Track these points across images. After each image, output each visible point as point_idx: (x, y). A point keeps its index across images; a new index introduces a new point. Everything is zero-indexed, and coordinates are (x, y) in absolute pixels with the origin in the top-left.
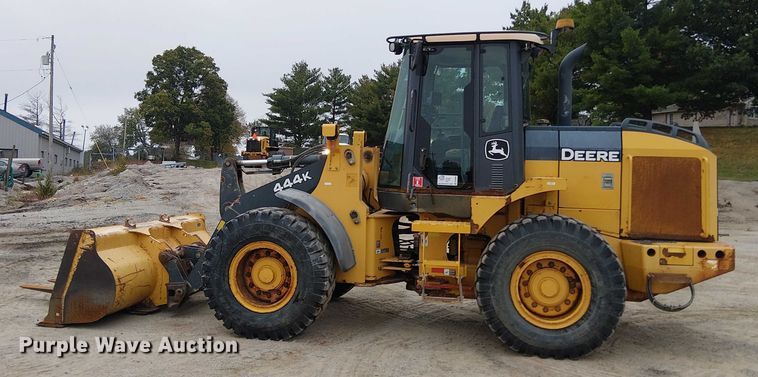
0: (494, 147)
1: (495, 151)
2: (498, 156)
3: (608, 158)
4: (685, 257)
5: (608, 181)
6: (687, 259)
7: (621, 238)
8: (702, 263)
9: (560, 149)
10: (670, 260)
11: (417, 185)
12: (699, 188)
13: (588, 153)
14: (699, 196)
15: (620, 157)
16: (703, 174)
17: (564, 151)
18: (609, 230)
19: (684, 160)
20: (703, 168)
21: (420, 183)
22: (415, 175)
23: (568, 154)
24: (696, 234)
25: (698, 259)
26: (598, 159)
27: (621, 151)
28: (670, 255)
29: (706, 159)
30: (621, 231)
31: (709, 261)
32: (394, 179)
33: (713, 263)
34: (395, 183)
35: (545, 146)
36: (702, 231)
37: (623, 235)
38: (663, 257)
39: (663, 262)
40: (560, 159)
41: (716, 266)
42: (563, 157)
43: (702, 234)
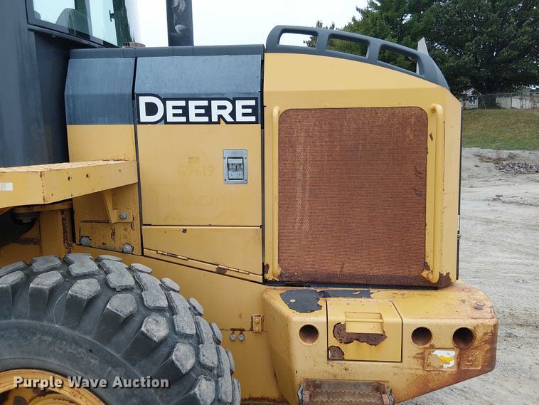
3: (233, 114)
4: (384, 344)
5: (236, 166)
6: (389, 348)
7: (265, 282)
8: (422, 357)
9: (135, 97)
10: (350, 350)
12: (421, 175)
13: (192, 104)
14: (421, 194)
15: (258, 112)
16: (430, 144)
17: (143, 101)
18: (242, 268)
19: (392, 112)
20: (431, 129)
23: (151, 109)
24: (414, 272)
25: (412, 348)
26: (215, 119)
27: (260, 98)
28: (352, 338)
29: (439, 108)
30: (265, 268)
31: (437, 353)
33: (446, 357)
35: (106, 91)
36: (426, 267)
37: (269, 276)
38: (334, 342)
39: (335, 354)
40: (136, 120)
41: (452, 363)
42: (144, 117)
43: (425, 274)
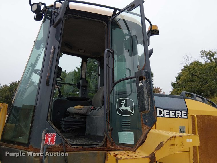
0: (123, 104)
1: (124, 108)
2: (126, 112)
3: (181, 115)
11: (49, 142)
13: (171, 112)
15: (187, 115)
17: (158, 110)
21: (52, 140)
22: (48, 132)
27: (187, 111)
32: (22, 134)
34: (22, 139)
42: (158, 115)
